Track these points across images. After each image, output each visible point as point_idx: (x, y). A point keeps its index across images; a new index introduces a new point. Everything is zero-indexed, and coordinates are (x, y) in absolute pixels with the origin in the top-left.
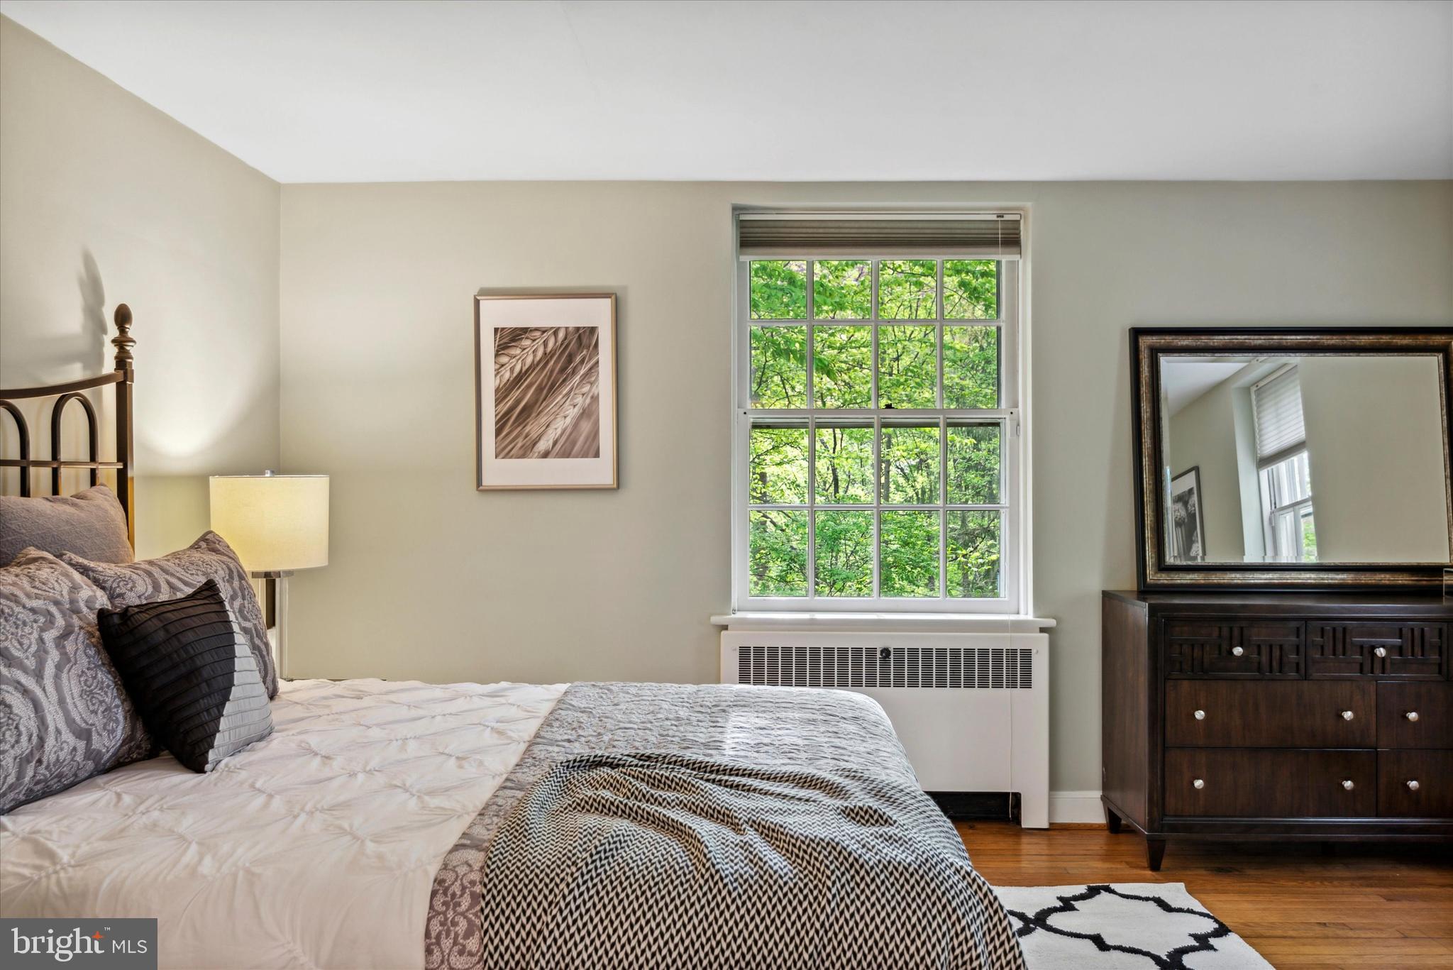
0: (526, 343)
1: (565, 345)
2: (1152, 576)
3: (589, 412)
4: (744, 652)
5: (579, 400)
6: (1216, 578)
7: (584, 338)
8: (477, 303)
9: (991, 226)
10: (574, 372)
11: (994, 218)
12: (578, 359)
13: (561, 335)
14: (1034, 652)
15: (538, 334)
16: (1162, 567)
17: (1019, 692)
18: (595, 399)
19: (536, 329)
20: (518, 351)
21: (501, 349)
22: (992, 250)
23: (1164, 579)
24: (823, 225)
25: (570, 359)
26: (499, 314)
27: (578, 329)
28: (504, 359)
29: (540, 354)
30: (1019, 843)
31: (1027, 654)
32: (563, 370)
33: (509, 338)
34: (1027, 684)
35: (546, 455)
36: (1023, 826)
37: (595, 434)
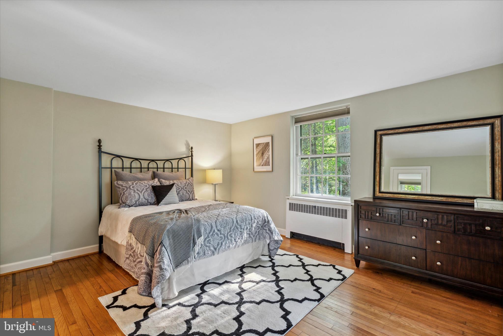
0: (260, 146)
1: (265, 146)
2: (378, 194)
3: (268, 158)
4: (290, 204)
5: (267, 155)
6: (396, 196)
7: (267, 144)
8: (253, 140)
9: (345, 110)
10: (266, 150)
11: (345, 108)
12: (267, 148)
13: (264, 144)
14: (347, 210)
15: (261, 144)
16: (380, 192)
17: (344, 219)
18: (269, 155)
19: (261, 143)
20: (259, 147)
21: (257, 147)
22: (344, 115)
23: (380, 195)
24: (310, 116)
25: (266, 148)
26: (257, 141)
27: (267, 143)
28: (257, 149)
29: (262, 148)
30: (344, 255)
31: (346, 211)
32: (265, 150)
33: (258, 145)
34: (346, 218)
35: (262, 166)
36: (345, 252)
37: (269, 162)
